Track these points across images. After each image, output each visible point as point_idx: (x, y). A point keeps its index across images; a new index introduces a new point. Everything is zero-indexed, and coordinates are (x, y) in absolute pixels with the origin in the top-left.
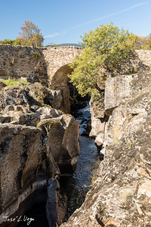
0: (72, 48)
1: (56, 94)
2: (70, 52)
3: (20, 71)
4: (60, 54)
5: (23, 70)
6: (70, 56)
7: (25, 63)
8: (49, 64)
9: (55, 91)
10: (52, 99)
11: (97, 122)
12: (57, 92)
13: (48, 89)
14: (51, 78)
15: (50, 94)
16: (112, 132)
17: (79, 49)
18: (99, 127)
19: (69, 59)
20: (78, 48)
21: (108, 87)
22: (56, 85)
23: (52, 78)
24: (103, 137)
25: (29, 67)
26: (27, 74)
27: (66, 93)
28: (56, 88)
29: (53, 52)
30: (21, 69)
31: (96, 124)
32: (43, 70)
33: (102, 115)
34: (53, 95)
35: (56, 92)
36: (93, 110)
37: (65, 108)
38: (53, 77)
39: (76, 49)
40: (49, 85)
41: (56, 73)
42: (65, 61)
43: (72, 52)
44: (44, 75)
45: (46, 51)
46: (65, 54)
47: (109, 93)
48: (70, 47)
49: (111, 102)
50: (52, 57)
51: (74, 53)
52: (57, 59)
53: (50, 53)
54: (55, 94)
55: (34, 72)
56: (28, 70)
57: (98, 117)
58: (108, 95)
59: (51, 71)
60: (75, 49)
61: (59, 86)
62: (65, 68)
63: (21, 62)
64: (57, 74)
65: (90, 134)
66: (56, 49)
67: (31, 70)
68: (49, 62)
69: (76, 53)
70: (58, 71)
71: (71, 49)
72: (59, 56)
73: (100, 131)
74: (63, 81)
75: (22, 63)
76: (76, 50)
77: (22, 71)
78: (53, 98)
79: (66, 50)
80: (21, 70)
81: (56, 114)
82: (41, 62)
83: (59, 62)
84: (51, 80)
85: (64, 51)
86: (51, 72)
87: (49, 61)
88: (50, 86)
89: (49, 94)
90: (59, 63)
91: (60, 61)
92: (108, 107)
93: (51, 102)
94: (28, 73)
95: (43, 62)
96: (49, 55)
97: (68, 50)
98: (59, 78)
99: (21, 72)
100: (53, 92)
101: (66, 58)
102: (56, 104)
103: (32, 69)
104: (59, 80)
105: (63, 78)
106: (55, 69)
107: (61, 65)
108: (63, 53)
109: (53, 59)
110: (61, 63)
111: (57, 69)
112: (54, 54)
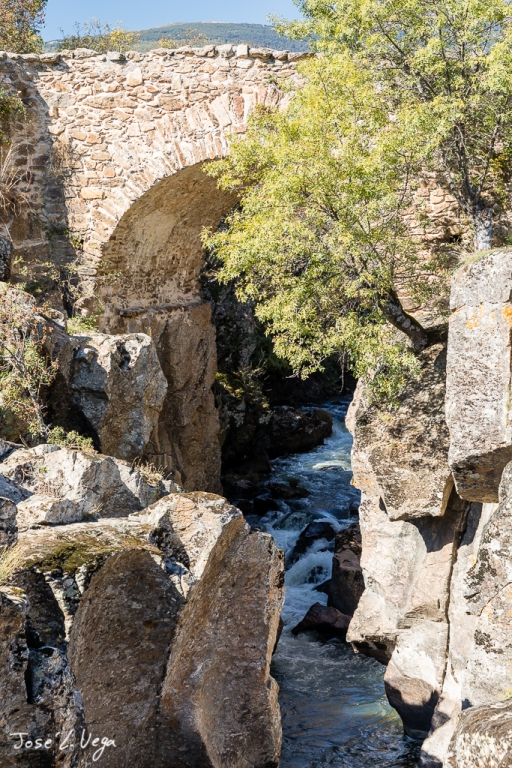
0: (231, 55)
1: (128, 359)
2: (215, 83)
4: (148, 95)
6: (219, 106)
8: (78, 165)
9: (118, 337)
10: (100, 395)
11: (398, 546)
12: (134, 343)
13: (75, 327)
14: (92, 254)
15: (83, 360)
16: (500, 612)
17: (278, 62)
18: (411, 578)
19: (213, 128)
20: (271, 58)
21: (471, 314)
22: (123, 297)
23: (98, 253)
24: (440, 646)
27: (189, 350)
28: (127, 321)
29: (104, 86)
31: (389, 561)
32: (39, 201)
33: (434, 498)
34: (106, 364)
35: (128, 347)
36: (369, 466)
37: (183, 453)
38: (104, 248)
39: (258, 62)
40: (80, 301)
41: (126, 224)
42: (182, 145)
44: (48, 236)
45: (56, 74)
46: (182, 97)
47: (474, 354)
48: (220, 48)
49: (489, 412)
50: (97, 114)
51: (244, 88)
52: (134, 129)
53: (83, 91)
54: (121, 356)
57: (402, 511)
58: (468, 365)
59: (90, 206)
60: (249, 62)
61: (145, 302)
62: (185, 189)
64: (130, 228)
65: (354, 622)
66: (122, 61)
68: (79, 147)
69: (255, 89)
70: (141, 205)
71: (226, 63)
72: (142, 108)
73: (417, 603)
74: (170, 273)
76: (257, 69)
78: (108, 384)
79: (188, 67)
81: (126, 491)
82: (22, 150)
83: (145, 148)
84: (92, 265)
85: (176, 78)
86: (89, 216)
87: (80, 144)
88: (87, 303)
89: (81, 361)
90: (142, 156)
91: (150, 143)
92: (469, 444)
93: (88, 414)
95: (40, 150)
96: (81, 106)
97: (205, 67)
98: (146, 250)
100: (103, 346)
101: (190, 120)
102: (123, 426)
104: (147, 267)
105: (172, 251)
106: (118, 191)
107: (158, 170)
108: (170, 88)
109: (103, 126)
110: (160, 154)
111: (132, 195)
112: (110, 95)
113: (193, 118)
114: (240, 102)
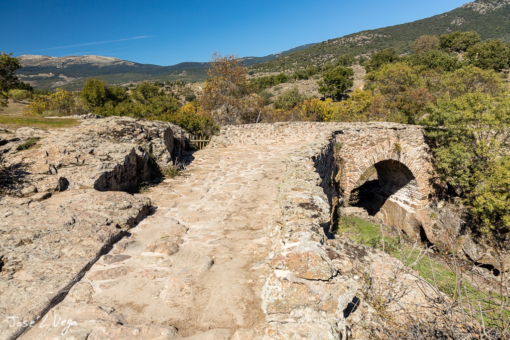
2: (383, 137)
4: (366, 141)
6: (385, 143)
8: (345, 165)
17: (398, 130)
19: (382, 151)
23: (350, 194)
29: (354, 139)
38: (351, 192)
42: (374, 157)
43: (386, 136)
46: (375, 141)
50: (352, 148)
51: (390, 138)
52: (362, 152)
53: (348, 140)
59: (348, 179)
60: (390, 130)
69: (393, 138)
71: (386, 131)
76: (392, 132)
83: (364, 159)
84: (348, 198)
85: (374, 135)
86: (347, 182)
87: (346, 158)
91: (366, 157)
96: (347, 145)
101: (377, 149)
106: (356, 173)
108: (372, 139)
109: (353, 152)
110: (368, 160)
111: (360, 174)
112: (356, 142)
113: (378, 147)
114: (390, 142)
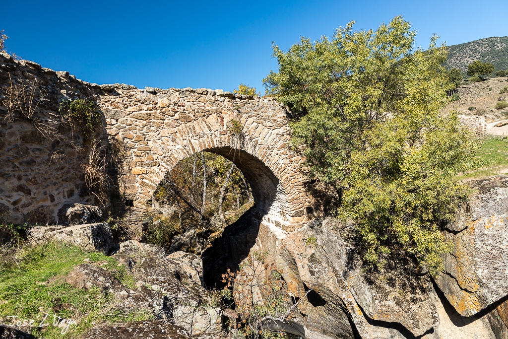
0: (215, 94)
2: (208, 108)
3: (16, 196)
4: (172, 113)
5: (33, 188)
6: (212, 119)
7: (38, 147)
8: (128, 154)
14: (140, 208)
17: (237, 100)
19: (208, 132)
20: (233, 97)
21: (486, 221)
23: (144, 207)
25: (57, 170)
26: (48, 203)
29: (144, 107)
30: (23, 182)
39: (227, 99)
42: (192, 141)
43: (214, 108)
45: (112, 98)
46: (191, 115)
50: (140, 123)
51: (223, 111)
52: (164, 132)
53: (130, 109)
55: (77, 192)
56: (55, 184)
59: (138, 178)
60: (223, 99)
63: (19, 143)
66: (154, 93)
67: (65, 184)
69: (228, 112)
71: (213, 98)
72: (168, 120)
75: (27, 152)
76: (227, 102)
77: (29, 192)
79: (193, 99)
80: (20, 188)
83: (171, 143)
85: (188, 104)
86: (137, 185)
87: (130, 142)
90: (170, 148)
94: (53, 200)
95: (103, 145)
96: (129, 118)
97: (202, 99)
99: (24, 200)
101: (197, 128)
103: (69, 175)
106: (156, 169)
107: (179, 156)
108: (184, 110)
109: (145, 130)
110: (180, 146)
111: (164, 170)
112: (149, 112)
113: (199, 126)
114: (222, 118)
